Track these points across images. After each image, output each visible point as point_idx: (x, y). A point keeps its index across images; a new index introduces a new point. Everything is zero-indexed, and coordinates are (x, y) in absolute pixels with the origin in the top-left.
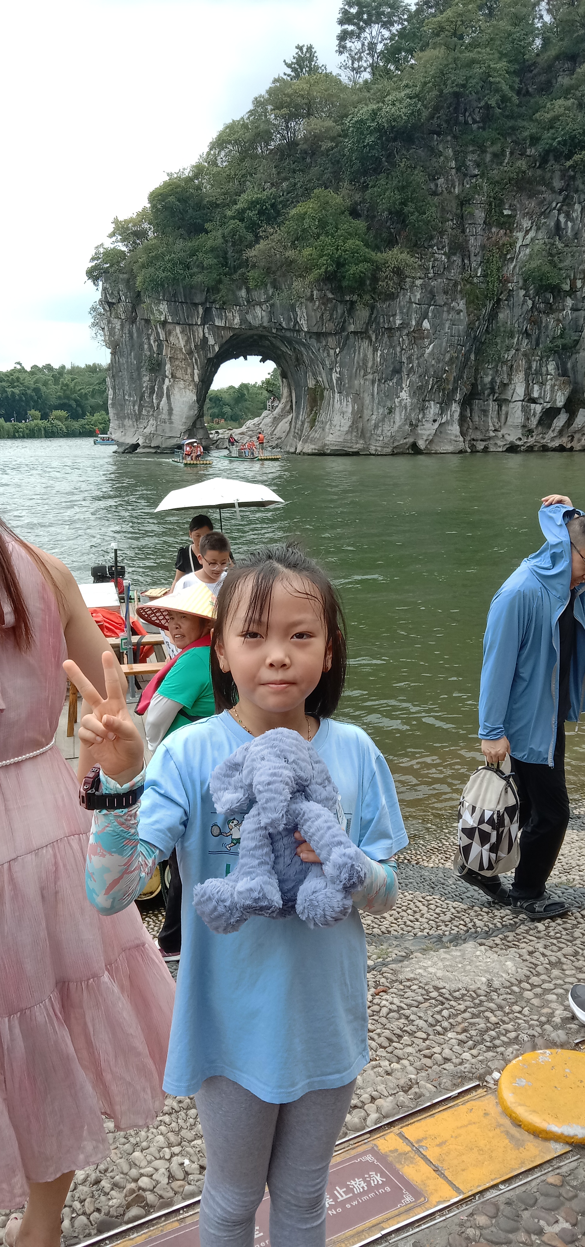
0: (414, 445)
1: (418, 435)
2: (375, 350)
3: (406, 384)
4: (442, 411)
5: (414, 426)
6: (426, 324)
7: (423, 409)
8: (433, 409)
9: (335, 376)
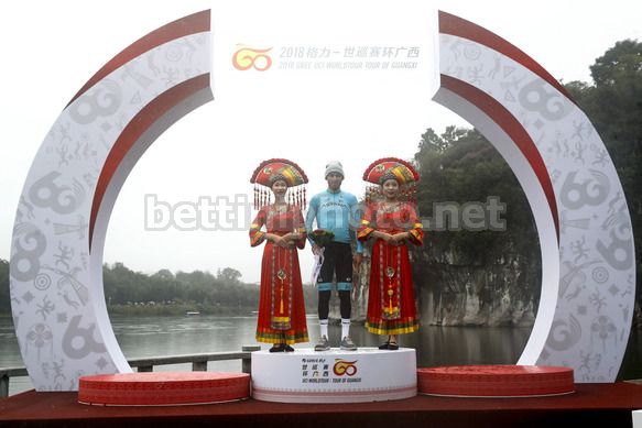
0: (511, 322)
1: (513, 317)
2: (489, 275)
3: (507, 292)
4: (525, 306)
5: (511, 312)
6: (516, 263)
7: (516, 304)
8: (521, 304)
9: (467, 287)
